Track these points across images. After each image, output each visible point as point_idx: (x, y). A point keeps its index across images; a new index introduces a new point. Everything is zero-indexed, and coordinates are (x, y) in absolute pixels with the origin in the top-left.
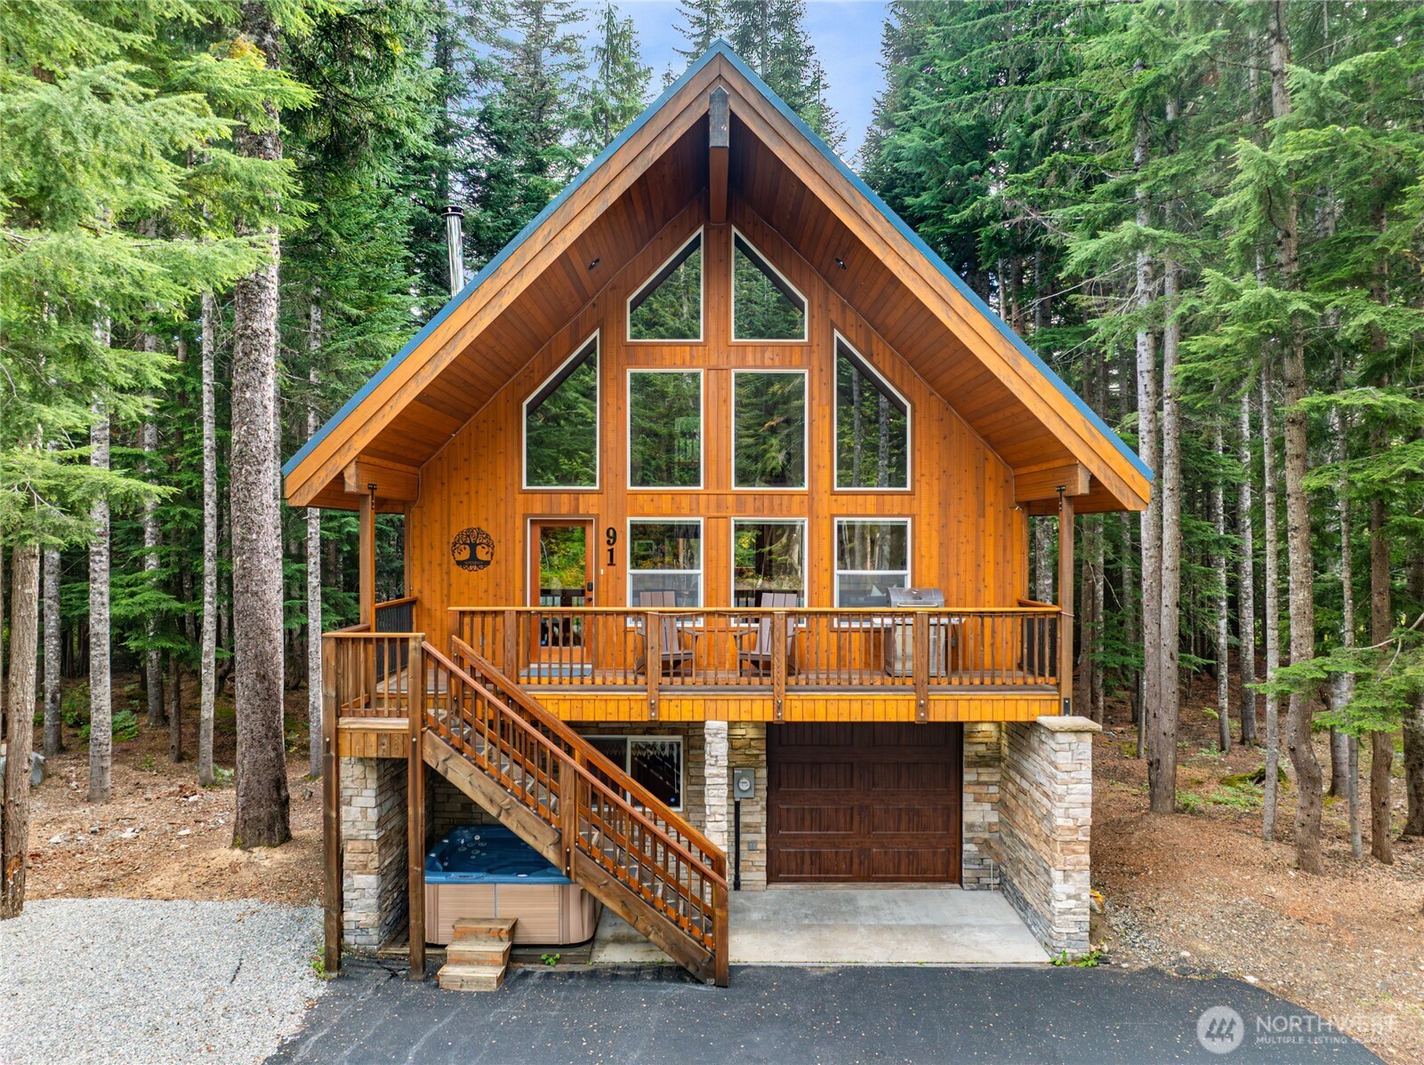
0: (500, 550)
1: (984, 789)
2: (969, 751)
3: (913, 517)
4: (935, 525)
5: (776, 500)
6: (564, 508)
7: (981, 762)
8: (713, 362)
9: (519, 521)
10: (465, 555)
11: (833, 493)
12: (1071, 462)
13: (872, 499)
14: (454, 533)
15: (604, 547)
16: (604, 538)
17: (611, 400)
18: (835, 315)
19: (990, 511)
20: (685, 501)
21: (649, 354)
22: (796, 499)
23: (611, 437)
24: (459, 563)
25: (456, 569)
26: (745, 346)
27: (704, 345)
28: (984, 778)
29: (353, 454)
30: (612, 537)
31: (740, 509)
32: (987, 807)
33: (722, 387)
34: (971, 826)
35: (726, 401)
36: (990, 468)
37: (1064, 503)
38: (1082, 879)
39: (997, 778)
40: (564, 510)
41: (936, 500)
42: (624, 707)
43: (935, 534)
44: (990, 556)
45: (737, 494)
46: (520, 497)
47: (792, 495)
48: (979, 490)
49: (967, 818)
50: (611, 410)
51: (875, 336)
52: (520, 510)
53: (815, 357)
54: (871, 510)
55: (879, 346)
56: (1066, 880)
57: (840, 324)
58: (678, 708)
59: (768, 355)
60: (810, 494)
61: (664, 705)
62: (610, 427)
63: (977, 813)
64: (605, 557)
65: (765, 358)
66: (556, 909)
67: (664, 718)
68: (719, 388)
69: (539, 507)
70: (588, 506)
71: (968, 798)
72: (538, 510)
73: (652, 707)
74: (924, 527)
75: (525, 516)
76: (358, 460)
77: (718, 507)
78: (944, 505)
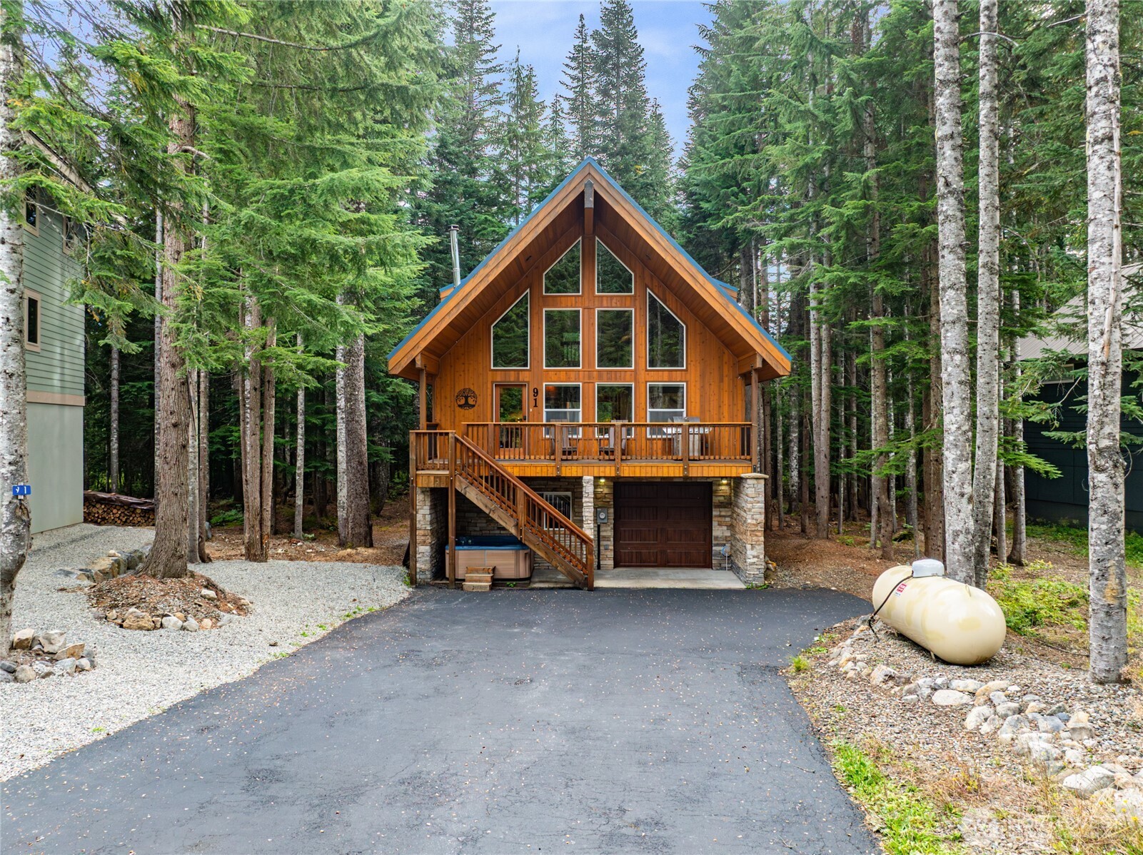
0: (480, 400)
1: (723, 519)
2: (715, 500)
3: (687, 382)
4: (698, 386)
5: (618, 374)
6: (512, 378)
7: (722, 505)
8: (586, 305)
9: (489, 386)
10: (463, 402)
11: (647, 370)
12: (754, 353)
13: (666, 373)
14: (457, 391)
15: (532, 398)
16: (532, 393)
17: (535, 324)
18: (647, 281)
19: (726, 379)
20: (572, 375)
21: (554, 302)
22: (628, 373)
23: (535, 342)
24: (460, 406)
25: (458, 409)
26: (602, 297)
27: (581, 296)
28: (723, 514)
29: (420, 350)
30: (536, 392)
31: (600, 379)
32: (725, 528)
33: (591, 317)
34: (717, 538)
35: (593, 324)
36: (726, 358)
37: (753, 373)
38: (760, 549)
39: (729, 513)
40: (512, 379)
41: (698, 373)
42: (545, 469)
43: (698, 391)
44: (726, 402)
45: (599, 371)
46: (490, 373)
47: (626, 371)
48: (720, 368)
49: (715, 533)
50: (536, 329)
51: (668, 291)
52: (490, 380)
53: (637, 302)
54: (666, 379)
55: (669, 296)
56: (752, 549)
57: (650, 284)
58: (569, 471)
59: (614, 301)
60: (635, 371)
61: (563, 469)
62: (535, 337)
63: (719, 531)
64: (533, 403)
65: (614, 302)
66: (513, 562)
67: (563, 475)
68: (589, 318)
69: (499, 378)
70: (525, 377)
71: (715, 524)
72: (499, 379)
73: (558, 469)
74: (693, 387)
75: (492, 382)
76: (421, 353)
77: (589, 378)
78: (703, 376)
